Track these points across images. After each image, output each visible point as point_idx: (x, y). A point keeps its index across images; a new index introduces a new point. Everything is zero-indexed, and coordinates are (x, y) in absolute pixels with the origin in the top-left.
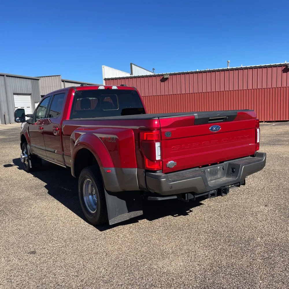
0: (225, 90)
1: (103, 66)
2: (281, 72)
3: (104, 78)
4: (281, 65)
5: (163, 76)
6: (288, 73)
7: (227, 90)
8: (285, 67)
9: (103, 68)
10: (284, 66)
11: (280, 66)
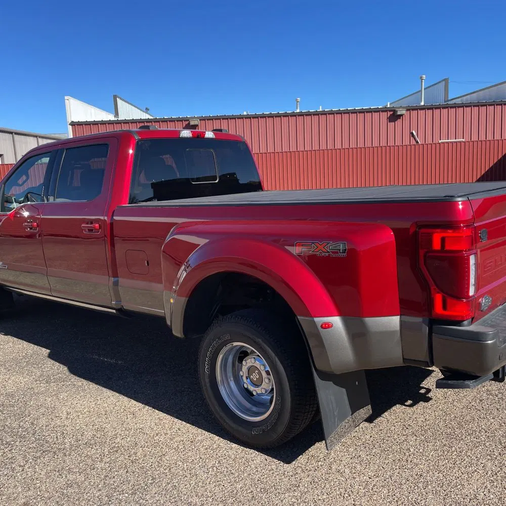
0: (298, 150)
1: (66, 98)
2: (386, 120)
3: (70, 122)
4: (378, 110)
5: (188, 120)
6: (396, 122)
7: (301, 150)
8: (392, 113)
9: (66, 101)
10: (390, 111)
11: (385, 110)
